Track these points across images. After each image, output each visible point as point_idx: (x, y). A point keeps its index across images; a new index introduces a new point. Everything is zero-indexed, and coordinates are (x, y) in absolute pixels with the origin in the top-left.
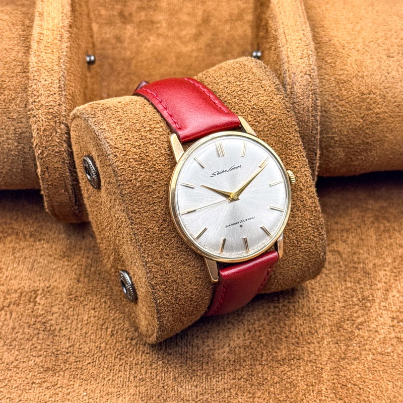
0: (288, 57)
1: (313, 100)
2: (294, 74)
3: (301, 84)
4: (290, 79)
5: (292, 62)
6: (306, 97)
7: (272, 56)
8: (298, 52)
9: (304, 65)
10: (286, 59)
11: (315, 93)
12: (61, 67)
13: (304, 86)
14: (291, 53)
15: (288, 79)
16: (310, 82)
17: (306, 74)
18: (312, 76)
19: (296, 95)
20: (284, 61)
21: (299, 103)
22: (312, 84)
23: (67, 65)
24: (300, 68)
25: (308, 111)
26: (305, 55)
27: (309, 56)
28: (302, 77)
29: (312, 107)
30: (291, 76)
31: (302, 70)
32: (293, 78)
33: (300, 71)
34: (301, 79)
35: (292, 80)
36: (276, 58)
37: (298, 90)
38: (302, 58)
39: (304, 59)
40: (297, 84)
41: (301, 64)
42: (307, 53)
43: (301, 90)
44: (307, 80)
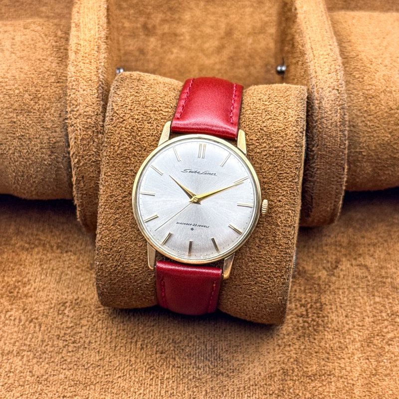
0: (316, 72)
1: (341, 115)
2: (322, 89)
3: (329, 99)
4: (318, 94)
5: (320, 77)
6: (334, 112)
7: (299, 71)
8: (326, 67)
9: (332, 80)
10: (314, 74)
11: (343, 108)
12: (99, 77)
13: (332, 101)
14: (319, 68)
15: (316, 94)
16: (338, 97)
17: (334, 89)
18: (339, 91)
19: (324, 110)
20: (312, 76)
21: (327, 118)
22: (341, 99)
23: (105, 75)
24: (328, 83)
25: (336, 126)
26: (333, 71)
27: (336, 71)
28: (330, 92)
29: (340, 122)
30: (319, 91)
31: (330, 85)
32: (321, 93)
33: (328, 86)
34: (329, 94)
35: (320, 95)
36: (303, 73)
37: (326, 105)
38: (329, 73)
39: (332, 74)
40: (325, 99)
41: (328, 79)
42: (335, 68)
43: (329, 105)
44: (335, 94)
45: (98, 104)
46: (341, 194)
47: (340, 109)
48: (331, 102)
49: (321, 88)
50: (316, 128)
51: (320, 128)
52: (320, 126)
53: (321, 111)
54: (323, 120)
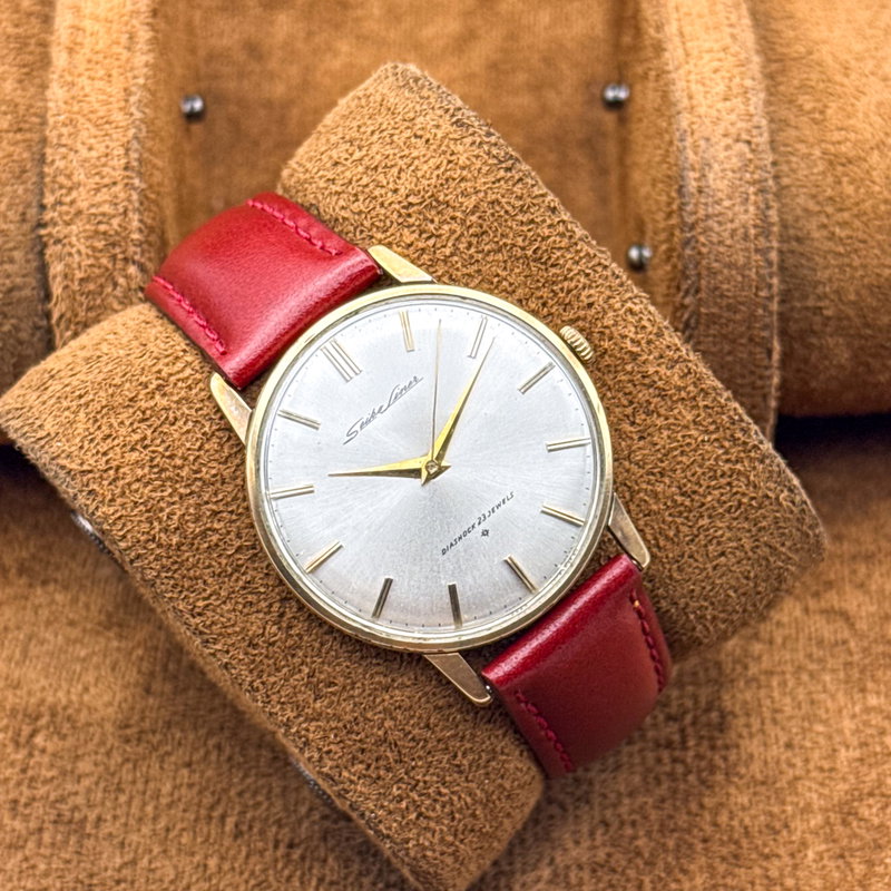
0: (690, 97)
1: (758, 208)
2: (708, 140)
3: (726, 166)
4: (696, 153)
5: (702, 110)
6: (739, 200)
8: (717, 84)
9: (733, 117)
10: (685, 103)
11: (762, 191)
12: (132, 114)
13: (734, 171)
14: (701, 88)
15: (690, 154)
16: (750, 160)
17: (737, 140)
18: (753, 146)
19: (713, 197)
20: (681, 106)
21: (720, 219)
22: (756, 167)
23: (147, 110)
24: (723, 124)
25: (746, 237)
26: (735, 91)
27: (746, 93)
28: (728, 147)
29: (755, 226)
30: (699, 146)
31: (726, 129)
32: (704, 152)
33: (721, 132)
34: (726, 154)
35: (702, 158)
36: (659, 100)
37: (718, 182)
38: (726, 99)
39: (735, 100)
40: (716, 166)
41: (724, 113)
42: (742, 86)
43: (726, 182)
44: (741, 155)
45: (127, 184)
47: (756, 194)
48: (730, 174)
49: (702, 138)
50: (693, 244)
51: (704, 245)
52: (702, 239)
53: (703, 200)
54: (710, 222)
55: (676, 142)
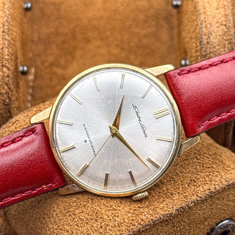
0: (204, 8)
2: (211, 24)
3: (217, 34)
4: (206, 29)
5: (209, 13)
6: (222, 46)
7: (190, 6)
8: (214, 3)
9: (220, 16)
10: (202, 10)
11: (230, 43)
12: (5, 12)
13: (220, 36)
14: (208, 4)
15: (204, 29)
16: (226, 32)
17: (221, 25)
18: (227, 27)
19: (212, 45)
20: (201, 12)
21: (215, 53)
22: (228, 34)
23: (11, 11)
24: (216, 19)
26: (220, 6)
27: (224, 7)
28: (218, 27)
30: (207, 27)
31: (217, 20)
32: (209, 29)
33: (216, 21)
34: (217, 29)
35: (209, 31)
36: (193, 9)
37: (214, 40)
38: (217, 9)
39: (220, 10)
40: (214, 34)
41: (217, 14)
42: (223, 4)
43: (217, 40)
44: (223, 30)
46: (231, 125)
47: (228, 44)
48: (219, 37)
49: (209, 23)
53: (209, 46)
54: (211, 55)
55: (199, 25)
